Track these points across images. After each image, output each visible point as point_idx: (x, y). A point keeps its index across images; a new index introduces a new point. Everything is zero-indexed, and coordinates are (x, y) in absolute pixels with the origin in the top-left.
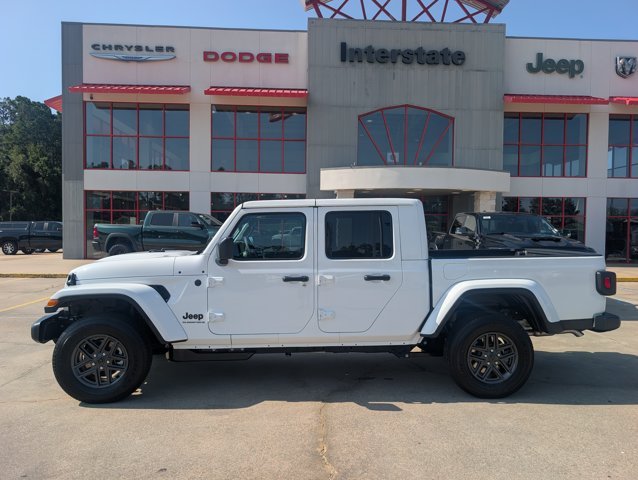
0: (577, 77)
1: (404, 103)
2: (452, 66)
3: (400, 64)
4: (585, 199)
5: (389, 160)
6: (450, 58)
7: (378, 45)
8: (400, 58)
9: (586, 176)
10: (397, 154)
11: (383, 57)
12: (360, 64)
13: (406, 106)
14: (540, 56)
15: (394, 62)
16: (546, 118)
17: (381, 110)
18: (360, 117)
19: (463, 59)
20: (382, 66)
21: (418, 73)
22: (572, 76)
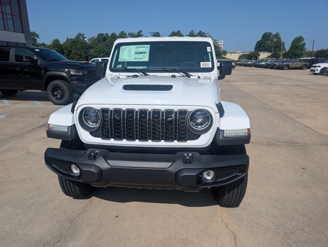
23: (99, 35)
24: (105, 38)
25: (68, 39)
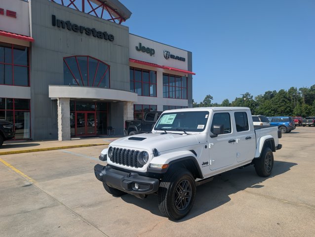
0: (153, 55)
1: (87, 55)
2: (108, 41)
3: (84, 34)
4: (157, 106)
5: (74, 83)
6: (107, 37)
7: (73, 22)
8: (84, 31)
9: (156, 96)
10: (78, 80)
11: (76, 29)
12: (63, 29)
13: (88, 56)
14: (140, 44)
15: (82, 33)
16: (143, 71)
17: (75, 56)
18: (64, 58)
19: (113, 39)
20: (75, 33)
21: (93, 41)
22: (151, 55)
23: (266, 93)
24: (273, 95)
25: (236, 99)
